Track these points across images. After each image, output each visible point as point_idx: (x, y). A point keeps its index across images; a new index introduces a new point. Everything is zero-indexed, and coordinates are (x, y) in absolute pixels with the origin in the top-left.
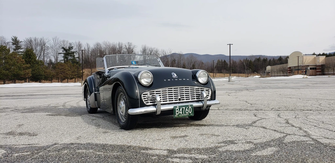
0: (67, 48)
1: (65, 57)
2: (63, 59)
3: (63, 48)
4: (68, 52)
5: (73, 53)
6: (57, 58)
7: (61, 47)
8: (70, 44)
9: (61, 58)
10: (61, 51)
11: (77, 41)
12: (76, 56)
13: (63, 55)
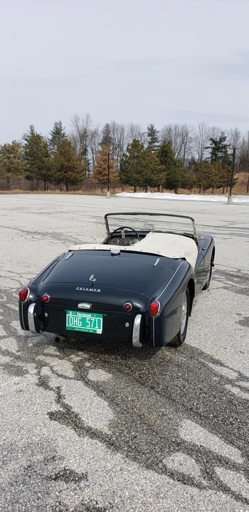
0: (218, 140)
1: (213, 154)
2: (210, 156)
3: (211, 139)
4: (218, 145)
5: (225, 147)
6: (202, 154)
7: (209, 138)
8: (223, 133)
9: (207, 155)
10: (208, 144)
11: (234, 129)
12: (230, 152)
13: (210, 150)
